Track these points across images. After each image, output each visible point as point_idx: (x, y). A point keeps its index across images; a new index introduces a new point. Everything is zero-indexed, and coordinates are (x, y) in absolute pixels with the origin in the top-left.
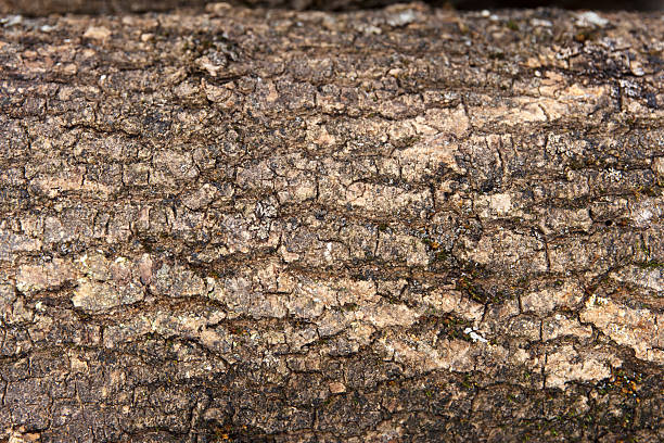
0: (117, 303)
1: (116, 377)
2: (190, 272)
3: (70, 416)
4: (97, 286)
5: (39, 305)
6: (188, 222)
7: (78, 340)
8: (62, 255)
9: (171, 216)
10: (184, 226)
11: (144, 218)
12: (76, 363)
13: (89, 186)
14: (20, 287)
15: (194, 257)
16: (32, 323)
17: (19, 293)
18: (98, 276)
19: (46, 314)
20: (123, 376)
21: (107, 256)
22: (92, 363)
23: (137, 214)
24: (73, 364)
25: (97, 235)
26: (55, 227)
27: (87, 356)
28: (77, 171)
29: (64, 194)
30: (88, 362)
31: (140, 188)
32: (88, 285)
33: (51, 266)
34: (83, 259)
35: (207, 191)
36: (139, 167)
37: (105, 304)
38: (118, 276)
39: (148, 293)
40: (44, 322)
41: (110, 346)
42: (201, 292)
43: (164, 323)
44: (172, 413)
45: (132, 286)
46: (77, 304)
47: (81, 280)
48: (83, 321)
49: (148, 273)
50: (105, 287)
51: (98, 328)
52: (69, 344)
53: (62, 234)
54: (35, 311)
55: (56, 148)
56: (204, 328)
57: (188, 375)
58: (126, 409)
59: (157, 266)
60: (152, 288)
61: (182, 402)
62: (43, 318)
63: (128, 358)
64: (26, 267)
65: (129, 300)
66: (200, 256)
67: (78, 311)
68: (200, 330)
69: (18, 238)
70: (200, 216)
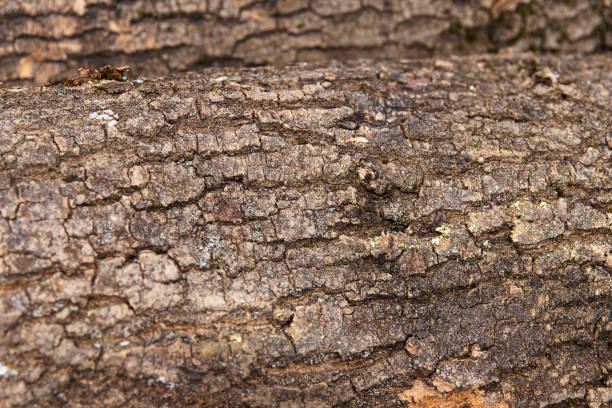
0: (544, 237)
1: (542, 300)
2: (594, 210)
3: (510, 334)
4: (528, 225)
5: (486, 243)
6: (585, 173)
7: (516, 270)
8: (498, 204)
9: (573, 171)
10: (584, 178)
11: (554, 172)
12: (514, 289)
13: (506, 153)
14: (471, 229)
15: (595, 199)
16: (480, 259)
17: (471, 234)
18: (528, 217)
19: (491, 250)
20: (547, 299)
21: (533, 202)
22: (526, 289)
23: (548, 170)
24: (511, 290)
25: (522, 187)
26: (491, 183)
27: (522, 283)
28: (493, 144)
29: (488, 160)
30: (522, 287)
31: (542, 153)
32: (522, 225)
33: (492, 212)
34: (517, 204)
35: (592, 153)
36: (537, 139)
37: (536, 239)
38: (543, 216)
39: (567, 228)
40: (491, 256)
41: (540, 272)
42: (605, 225)
43: (579, 251)
44: (581, 328)
45: (555, 223)
46: (515, 240)
47: (516, 221)
48: (520, 253)
49: (564, 213)
50: (534, 225)
51: (530, 259)
52: (508, 274)
53: (497, 187)
54: (483, 248)
55: (469, 130)
56: (608, 253)
57: (597, 293)
58: (549, 327)
59: (571, 207)
60: (569, 224)
61: (590, 318)
62: (489, 254)
63: (551, 283)
64: (474, 214)
65: (553, 234)
66: (599, 198)
67: (516, 246)
68: (606, 255)
69: (464, 192)
70: (593, 170)
